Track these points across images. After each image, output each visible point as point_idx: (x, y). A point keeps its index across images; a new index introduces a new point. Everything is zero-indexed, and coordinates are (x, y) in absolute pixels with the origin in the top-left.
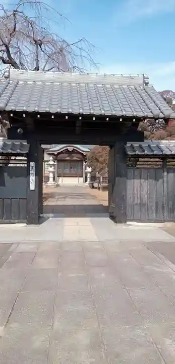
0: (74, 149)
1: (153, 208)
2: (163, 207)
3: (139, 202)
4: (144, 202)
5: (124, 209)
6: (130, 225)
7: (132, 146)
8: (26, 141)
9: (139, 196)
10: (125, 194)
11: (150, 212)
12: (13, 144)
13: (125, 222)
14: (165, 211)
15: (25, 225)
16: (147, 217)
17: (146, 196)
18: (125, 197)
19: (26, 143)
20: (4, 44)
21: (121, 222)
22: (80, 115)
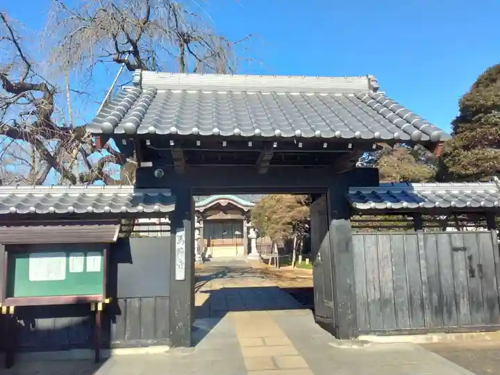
0: (229, 203)
1: (405, 308)
2: (422, 305)
3: (378, 296)
4: (387, 296)
5: (352, 312)
6: (366, 342)
7: (359, 193)
8: (169, 190)
9: (377, 286)
10: (352, 283)
11: (400, 314)
12: (146, 195)
13: (356, 336)
14: (428, 312)
15: (167, 348)
16: (395, 326)
17: (390, 285)
18: (352, 288)
19: (170, 194)
20: (130, 40)
21: (347, 337)
22: (275, 139)
